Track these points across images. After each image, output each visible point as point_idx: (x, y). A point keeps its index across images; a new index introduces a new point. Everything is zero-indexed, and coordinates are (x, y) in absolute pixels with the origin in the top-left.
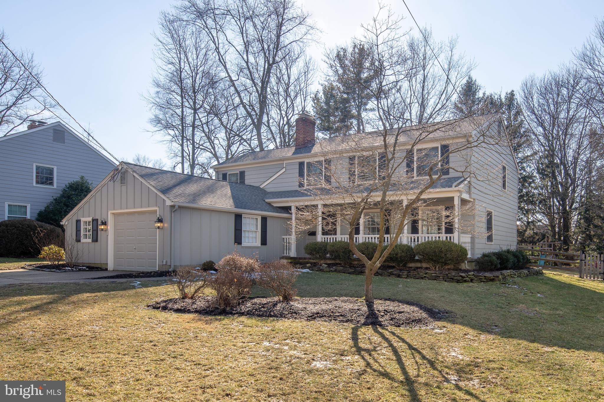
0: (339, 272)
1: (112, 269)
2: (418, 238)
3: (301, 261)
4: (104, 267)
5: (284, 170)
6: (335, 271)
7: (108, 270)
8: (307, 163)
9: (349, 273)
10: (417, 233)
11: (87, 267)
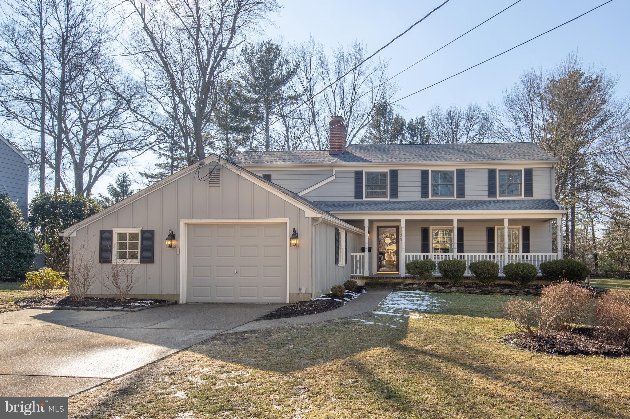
0: (462, 292)
1: (185, 302)
2: (494, 256)
3: (380, 281)
4: (173, 299)
5: (334, 178)
6: (458, 291)
7: (181, 302)
8: (366, 172)
9: (475, 294)
10: (494, 251)
11: (156, 301)
